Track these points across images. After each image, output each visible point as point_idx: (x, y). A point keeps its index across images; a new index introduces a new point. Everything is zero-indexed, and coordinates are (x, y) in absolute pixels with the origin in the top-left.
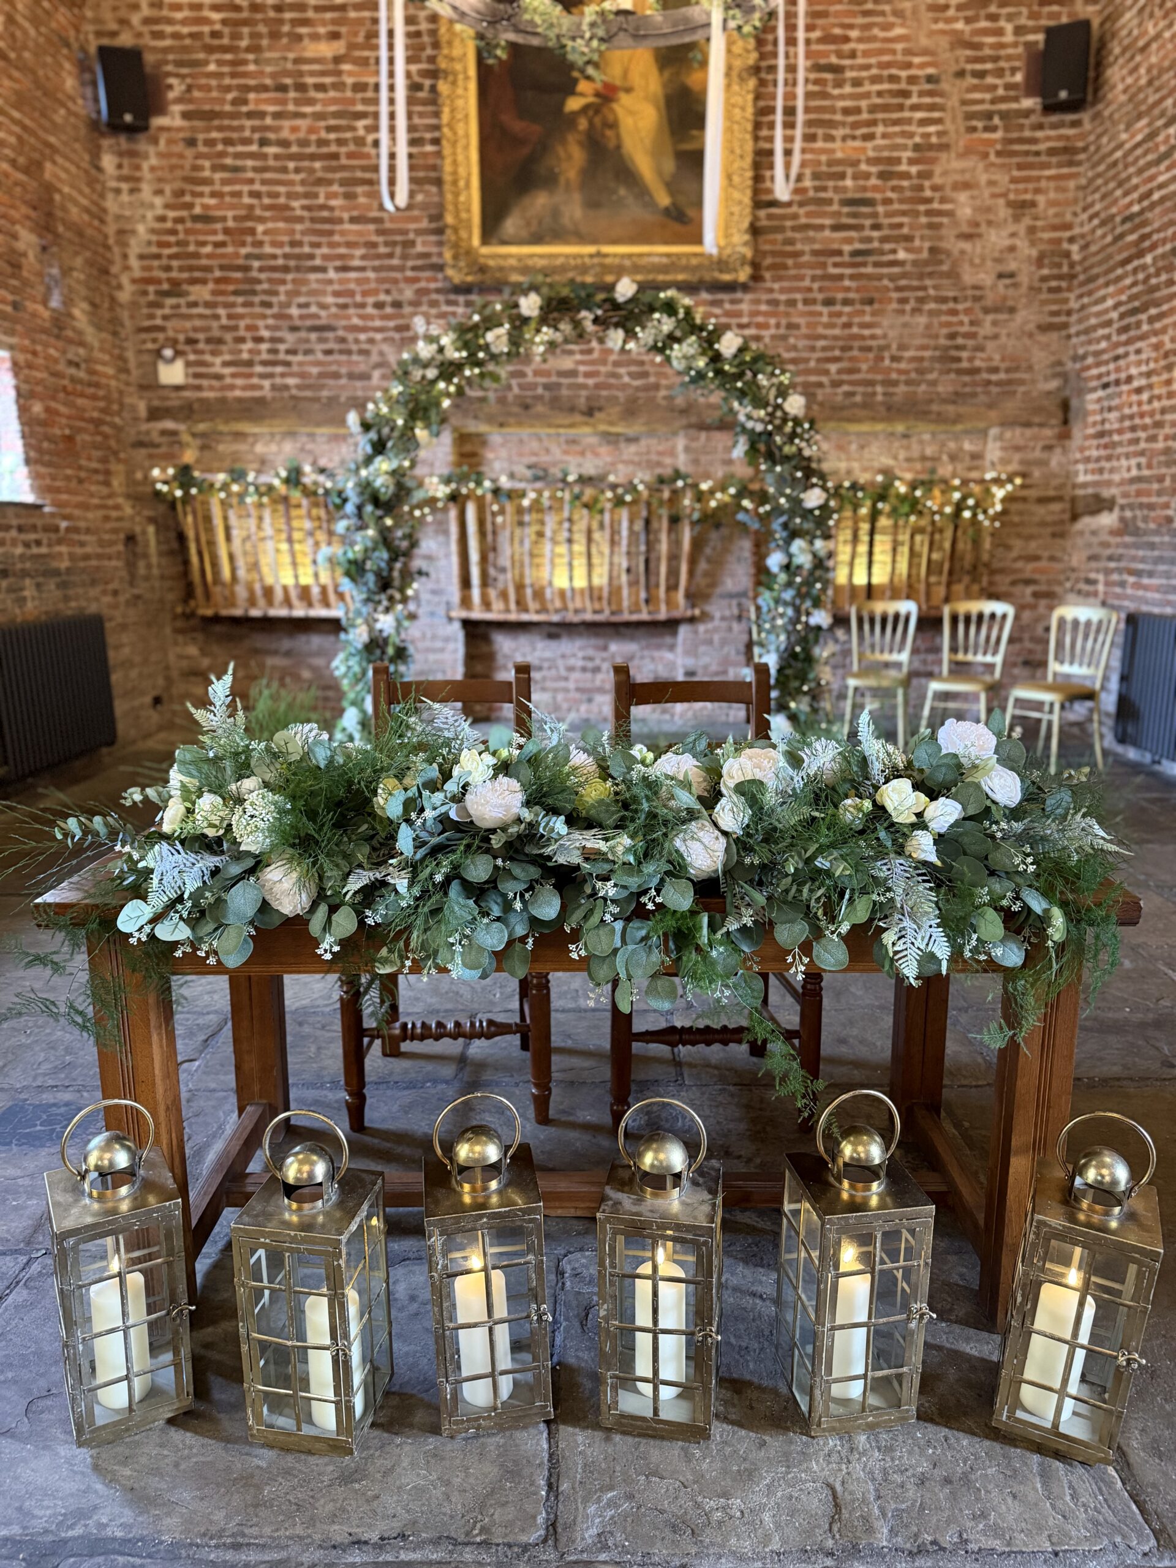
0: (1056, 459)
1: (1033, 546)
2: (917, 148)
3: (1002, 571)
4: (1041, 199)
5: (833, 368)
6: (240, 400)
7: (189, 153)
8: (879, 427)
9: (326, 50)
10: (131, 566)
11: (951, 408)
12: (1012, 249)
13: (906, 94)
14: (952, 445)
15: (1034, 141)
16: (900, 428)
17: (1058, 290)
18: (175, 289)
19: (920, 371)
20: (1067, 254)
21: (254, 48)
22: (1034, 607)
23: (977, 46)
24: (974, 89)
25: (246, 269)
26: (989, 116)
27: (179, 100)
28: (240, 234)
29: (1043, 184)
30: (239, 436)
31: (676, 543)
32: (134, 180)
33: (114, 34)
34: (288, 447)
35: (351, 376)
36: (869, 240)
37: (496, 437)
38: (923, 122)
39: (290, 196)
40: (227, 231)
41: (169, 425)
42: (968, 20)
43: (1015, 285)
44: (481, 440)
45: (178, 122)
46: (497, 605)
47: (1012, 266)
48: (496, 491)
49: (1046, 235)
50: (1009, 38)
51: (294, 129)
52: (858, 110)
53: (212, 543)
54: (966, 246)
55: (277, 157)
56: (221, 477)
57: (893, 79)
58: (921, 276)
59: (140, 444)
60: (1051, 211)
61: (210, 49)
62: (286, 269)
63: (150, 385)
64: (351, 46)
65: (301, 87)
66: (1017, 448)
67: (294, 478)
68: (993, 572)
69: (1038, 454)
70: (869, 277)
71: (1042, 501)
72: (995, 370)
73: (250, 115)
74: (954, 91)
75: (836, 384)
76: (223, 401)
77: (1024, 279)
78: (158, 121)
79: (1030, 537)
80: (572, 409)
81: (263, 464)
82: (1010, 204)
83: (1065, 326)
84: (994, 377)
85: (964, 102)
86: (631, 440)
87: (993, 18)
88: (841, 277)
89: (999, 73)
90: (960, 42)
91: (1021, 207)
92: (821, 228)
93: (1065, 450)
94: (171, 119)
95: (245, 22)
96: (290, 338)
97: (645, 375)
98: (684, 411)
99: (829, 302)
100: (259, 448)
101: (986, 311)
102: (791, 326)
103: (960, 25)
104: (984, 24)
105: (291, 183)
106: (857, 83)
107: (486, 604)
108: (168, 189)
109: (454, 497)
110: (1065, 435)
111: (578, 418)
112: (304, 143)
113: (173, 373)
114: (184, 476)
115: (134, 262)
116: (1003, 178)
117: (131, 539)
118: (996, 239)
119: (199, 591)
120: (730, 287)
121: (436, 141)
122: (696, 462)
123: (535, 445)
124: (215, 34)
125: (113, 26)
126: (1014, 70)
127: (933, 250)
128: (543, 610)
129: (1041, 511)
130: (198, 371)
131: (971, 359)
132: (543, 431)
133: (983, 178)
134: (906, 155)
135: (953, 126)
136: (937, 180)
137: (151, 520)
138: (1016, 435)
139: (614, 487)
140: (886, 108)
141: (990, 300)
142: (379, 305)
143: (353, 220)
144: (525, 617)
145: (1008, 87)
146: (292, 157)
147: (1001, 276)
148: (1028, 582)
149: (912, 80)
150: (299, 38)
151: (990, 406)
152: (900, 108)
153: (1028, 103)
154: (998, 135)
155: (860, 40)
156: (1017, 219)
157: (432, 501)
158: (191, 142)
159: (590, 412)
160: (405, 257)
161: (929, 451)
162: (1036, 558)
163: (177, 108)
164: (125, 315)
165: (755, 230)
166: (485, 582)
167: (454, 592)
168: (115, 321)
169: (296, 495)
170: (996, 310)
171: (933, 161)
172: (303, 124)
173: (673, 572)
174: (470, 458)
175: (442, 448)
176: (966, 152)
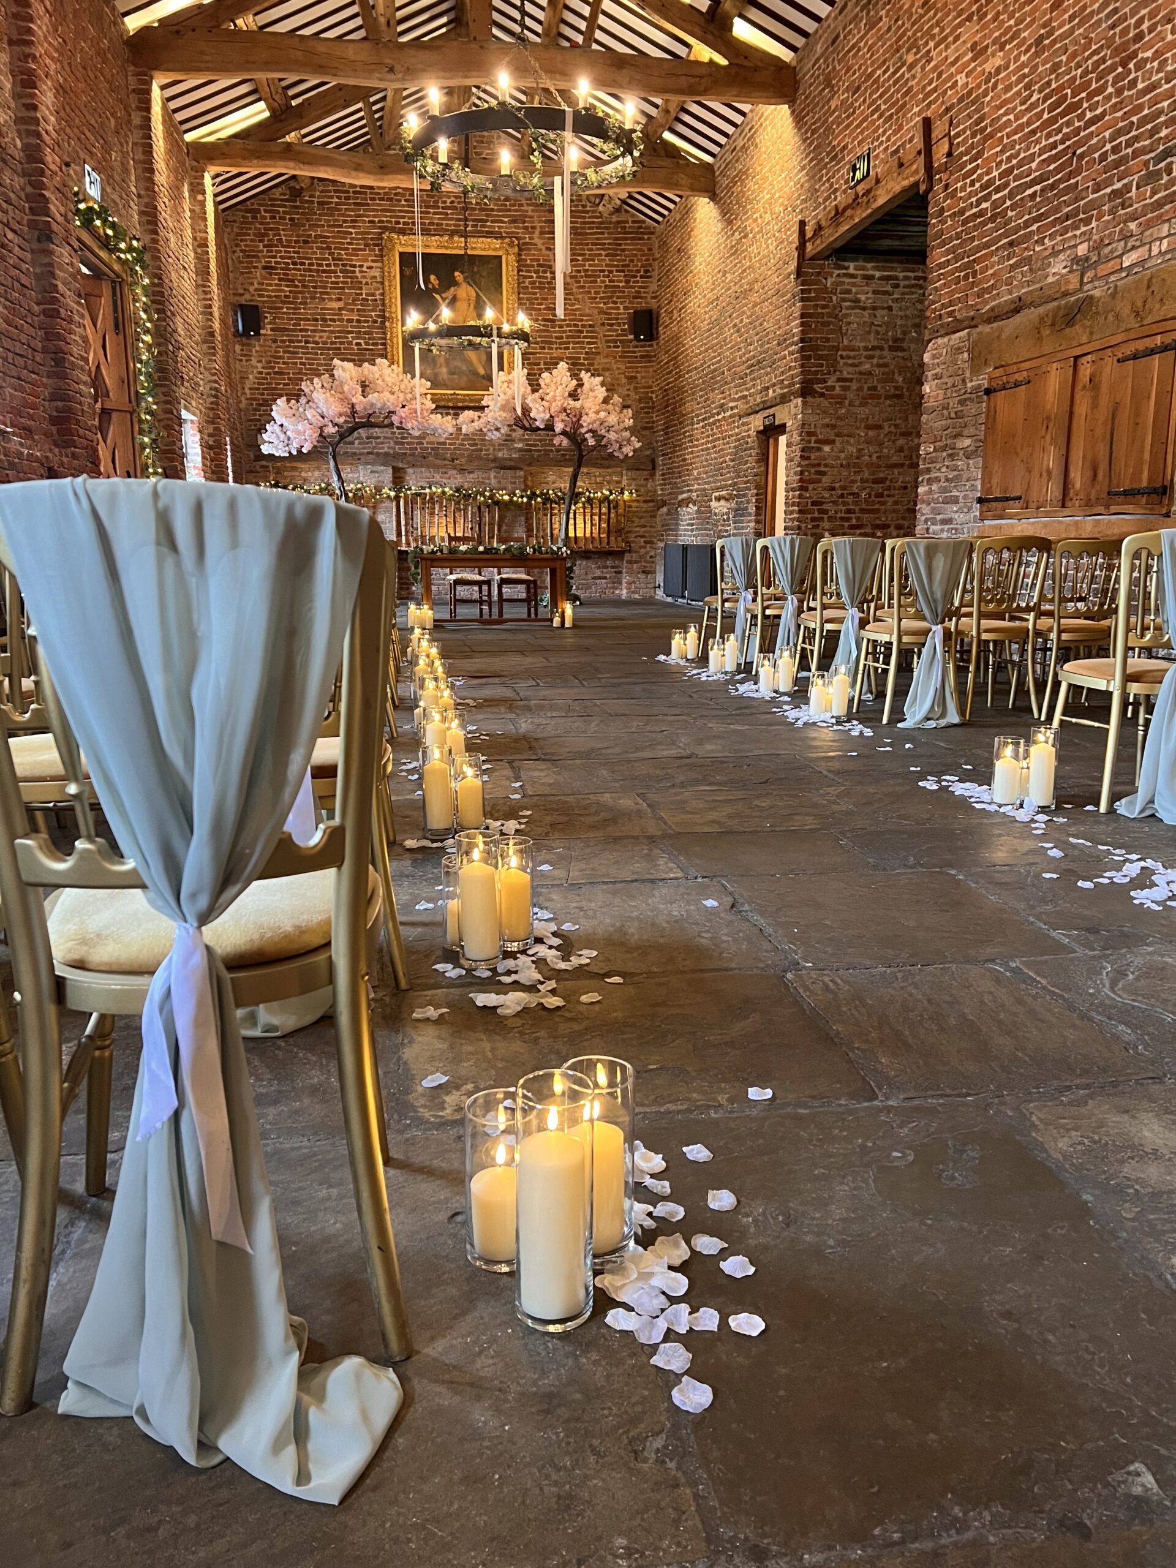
0: (650, 484)
1: (643, 521)
2: (587, 353)
3: (630, 532)
4: (639, 375)
7: (274, 345)
9: (336, 305)
11: (606, 462)
12: (628, 395)
13: (582, 332)
14: (608, 477)
15: (635, 352)
17: (648, 413)
18: (265, 403)
20: (651, 398)
21: (305, 303)
22: (645, 547)
23: (610, 314)
24: (609, 331)
26: (615, 341)
27: (270, 323)
29: (639, 369)
30: (295, 469)
31: (492, 518)
32: (249, 356)
33: (242, 295)
34: (316, 474)
37: (411, 471)
38: (588, 343)
39: (318, 365)
40: (289, 379)
41: (264, 463)
42: (605, 304)
44: (405, 471)
45: (269, 332)
46: (413, 544)
47: (629, 402)
48: (414, 494)
49: (642, 390)
50: (622, 311)
51: (321, 337)
52: (562, 338)
55: (312, 348)
57: (575, 325)
60: (644, 381)
61: (285, 303)
63: (254, 445)
64: (347, 304)
65: (325, 321)
66: (634, 479)
68: (627, 531)
69: (642, 481)
71: (646, 501)
73: (301, 330)
74: (601, 331)
77: (634, 408)
78: (262, 332)
79: (641, 517)
80: (445, 460)
82: (627, 377)
83: (652, 428)
85: (605, 336)
86: (470, 473)
87: (616, 303)
89: (619, 324)
90: (601, 312)
91: (631, 379)
93: (653, 481)
94: (266, 331)
95: (300, 292)
97: (476, 445)
98: (493, 461)
103: (601, 305)
104: (611, 305)
105: (319, 359)
106: (561, 326)
107: (408, 544)
108: (263, 360)
109: (395, 497)
110: (653, 475)
111: (448, 464)
112: (326, 343)
115: (247, 391)
116: (623, 367)
118: (622, 391)
121: (384, 344)
122: (499, 482)
123: (428, 475)
124: (286, 296)
125: (242, 291)
126: (624, 324)
129: (645, 505)
132: (431, 468)
133: (615, 367)
134: (583, 356)
135: (601, 345)
136: (596, 367)
138: (634, 474)
140: (573, 337)
145: (622, 330)
146: (319, 348)
148: (642, 536)
149: (583, 326)
150: (325, 301)
152: (579, 337)
153: (631, 337)
154: (620, 349)
158: (275, 341)
159: (452, 460)
161: (598, 480)
162: (645, 526)
163: (269, 327)
164: (242, 414)
166: (409, 533)
168: (240, 417)
171: (594, 359)
172: (325, 335)
173: (491, 531)
174: (398, 481)
175: (387, 475)
176: (607, 356)
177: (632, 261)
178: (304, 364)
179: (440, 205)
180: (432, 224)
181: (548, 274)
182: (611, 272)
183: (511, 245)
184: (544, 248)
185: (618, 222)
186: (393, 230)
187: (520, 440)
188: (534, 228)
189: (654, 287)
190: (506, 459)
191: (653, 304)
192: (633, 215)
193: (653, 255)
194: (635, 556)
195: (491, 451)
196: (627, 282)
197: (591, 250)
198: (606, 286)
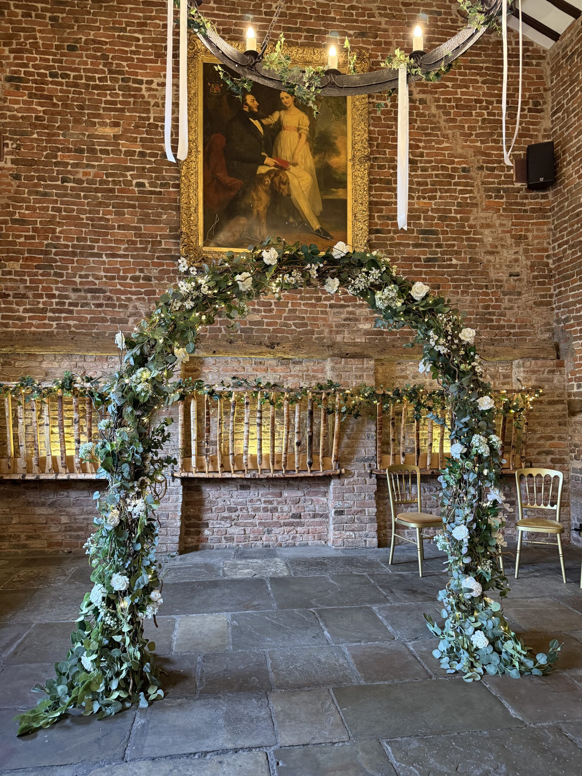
0: (557, 378)
1: (548, 431)
2: (459, 205)
3: (531, 446)
4: (530, 235)
6: (34, 333)
7: (15, 183)
9: (109, 131)
11: (491, 348)
12: (516, 260)
13: (452, 177)
14: (493, 370)
17: (544, 283)
20: (547, 265)
21: (65, 128)
23: (489, 155)
24: (489, 176)
25: (47, 253)
26: (498, 190)
27: (11, 153)
29: (530, 227)
30: (31, 357)
36: (436, 253)
38: (462, 192)
39: (79, 211)
40: (35, 230)
42: (482, 142)
43: (519, 280)
44: (201, 361)
45: (9, 165)
46: (207, 467)
47: (518, 270)
49: (534, 254)
51: (85, 174)
52: (426, 184)
54: (491, 258)
55: (72, 189)
57: (443, 168)
58: (466, 274)
60: (536, 242)
61: (35, 126)
62: (74, 254)
64: (126, 131)
65: (92, 151)
67: (68, 384)
69: (546, 375)
70: (436, 273)
71: (551, 403)
72: (513, 327)
73: (57, 164)
74: (478, 176)
77: (524, 276)
81: (46, 375)
82: (512, 237)
83: (550, 303)
84: (512, 331)
85: (483, 183)
88: (420, 273)
89: (503, 169)
90: (478, 152)
91: (519, 239)
92: (408, 245)
93: (562, 373)
95: (59, 113)
96: (73, 296)
97: (305, 325)
98: (330, 347)
101: (505, 294)
103: (478, 144)
105: (83, 204)
106: (424, 169)
109: (183, 397)
110: (560, 365)
111: (265, 349)
112: (92, 182)
116: (508, 223)
118: (507, 255)
121: (178, 186)
122: (339, 376)
123: (235, 365)
124: (37, 118)
126: (510, 169)
127: (472, 260)
128: (240, 469)
129: (551, 409)
131: (498, 320)
133: (497, 222)
134: (454, 208)
135: (479, 194)
136: (472, 222)
139: (289, 391)
140: (441, 183)
141: (506, 287)
142: (134, 278)
143: (119, 227)
144: (227, 475)
145: (507, 176)
146: (83, 189)
147: (511, 275)
148: (548, 453)
149: (454, 170)
150: (94, 124)
152: (449, 183)
153: (518, 185)
154: (504, 200)
155: (424, 148)
158: (17, 177)
159: (272, 346)
160: (153, 251)
163: (9, 157)
165: (370, 245)
166: (200, 452)
170: (510, 294)
171: (469, 212)
172: (92, 171)
173: (327, 445)
176: (487, 209)
178: (59, 210)
187: (367, 319)
188: (388, 44)
190: (346, 344)
193: (544, 84)
195: (326, 334)
197: (465, 74)
198: (484, 120)
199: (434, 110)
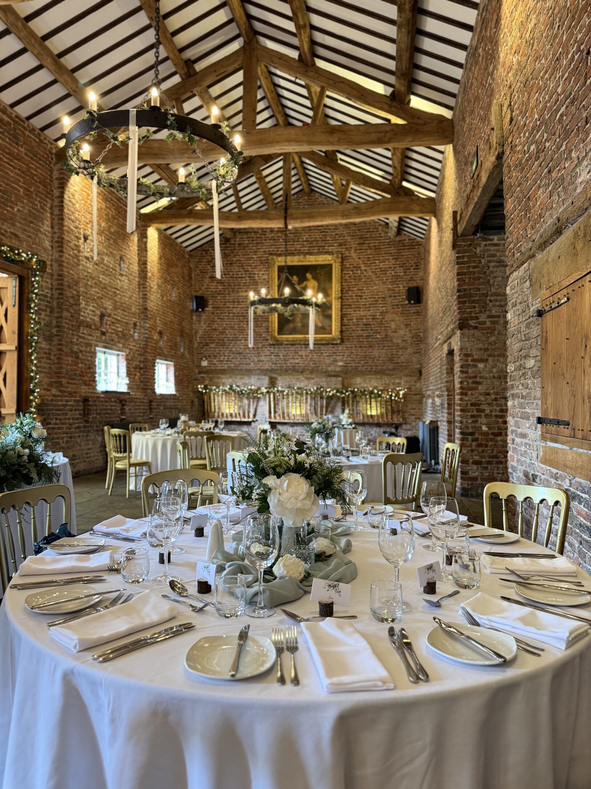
0: (418, 385)
1: (414, 406)
2: (381, 312)
3: (406, 412)
4: (412, 324)
5: (362, 362)
6: (220, 369)
7: (212, 315)
8: (373, 376)
9: (244, 294)
10: (192, 408)
11: (391, 372)
12: (405, 335)
13: (378, 301)
14: (393, 381)
15: (409, 311)
16: (379, 377)
17: (418, 344)
18: (207, 344)
19: (384, 363)
21: (229, 294)
22: (415, 421)
23: (394, 290)
24: (394, 299)
25: (223, 340)
26: (398, 305)
28: (222, 333)
29: (412, 320)
30: (219, 378)
31: (322, 404)
32: (199, 322)
33: (198, 291)
34: (230, 380)
35: (246, 364)
36: (370, 333)
37: (279, 378)
38: (382, 307)
39: (234, 324)
40: (219, 332)
41: (203, 375)
43: (407, 343)
44: (276, 379)
45: (211, 309)
46: (278, 418)
47: (406, 338)
48: (278, 391)
49: (414, 331)
50: (402, 288)
51: (236, 310)
52: (366, 304)
53: (210, 403)
54: (394, 334)
55: (232, 316)
56: (214, 387)
57: (374, 298)
58: (383, 341)
59: (196, 380)
60: (415, 326)
61: (219, 294)
62: (232, 340)
63: (199, 366)
65: (238, 302)
66: (408, 382)
67: (231, 388)
68: (403, 412)
69: (413, 383)
70: (370, 341)
71: (415, 395)
72: (403, 363)
73: (227, 308)
74: (389, 300)
75: (363, 366)
76: (216, 370)
77: (409, 341)
78: (206, 309)
79: (411, 404)
80: (298, 372)
81: (224, 385)
82: (404, 324)
83: (420, 352)
85: (392, 302)
86: (313, 379)
87: (398, 284)
88: (363, 341)
89: (400, 296)
90: (389, 289)
91: (407, 325)
92: (358, 330)
93: (420, 383)
94: (209, 309)
95: (227, 288)
96: (232, 355)
97: (315, 364)
98: (325, 372)
99: (361, 347)
100: (223, 381)
101: (400, 349)
102: (352, 353)
103: (390, 286)
104: (395, 286)
105: (235, 321)
106: (366, 299)
107: (275, 417)
108: (207, 323)
109: (268, 392)
110: (419, 379)
111: (300, 374)
113: (205, 363)
114: (206, 388)
115: (198, 339)
116: (402, 319)
117: (192, 402)
118: (402, 332)
119: (206, 414)
120: (336, 344)
122: (326, 384)
123: (287, 380)
124: (220, 291)
126: (403, 295)
127: (386, 335)
128: (289, 419)
129: (415, 397)
130: (210, 363)
131: (397, 360)
132: (291, 377)
133: (397, 319)
134: (378, 314)
135: (389, 308)
136: (386, 319)
137: (197, 397)
138: (409, 379)
139: (306, 390)
140: (373, 304)
141: (401, 346)
142: (253, 348)
144: (285, 421)
145: (401, 299)
147: (403, 341)
148: (413, 415)
149: (379, 298)
150: (238, 292)
151: (401, 371)
152: (376, 304)
153: (407, 302)
154: (400, 309)
156: (406, 328)
157: (262, 393)
158: (213, 313)
159: (302, 372)
160: (260, 337)
161: (387, 382)
162: (415, 409)
163: (210, 306)
164: (195, 350)
165: (341, 332)
166: (275, 412)
167: (267, 415)
168: (193, 352)
169: (231, 391)
170: (402, 348)
171: (385, 315)
172: (238, 309)
173: (322, 411)
174: (273, 383)
175: (266, 381)
176: (393, 313)
177: (408, 261)
178: (227, 324)
179: (301, 240)
180: (296, 250)
181: (359, 272)
182: (395, 268)
183: (338, 257)
184: (356, 258)
185: (400, 241)
186: (275, 254)
187: (341, 361)
188: (351, 248)
189: (421, 274)
190: (332, 371)
191: (420, 283)
192: (409, 236)
194: (408, 427)
195: (324, 367)
196: (405, 272)
198: (392, 276)
199: (370, 274)
